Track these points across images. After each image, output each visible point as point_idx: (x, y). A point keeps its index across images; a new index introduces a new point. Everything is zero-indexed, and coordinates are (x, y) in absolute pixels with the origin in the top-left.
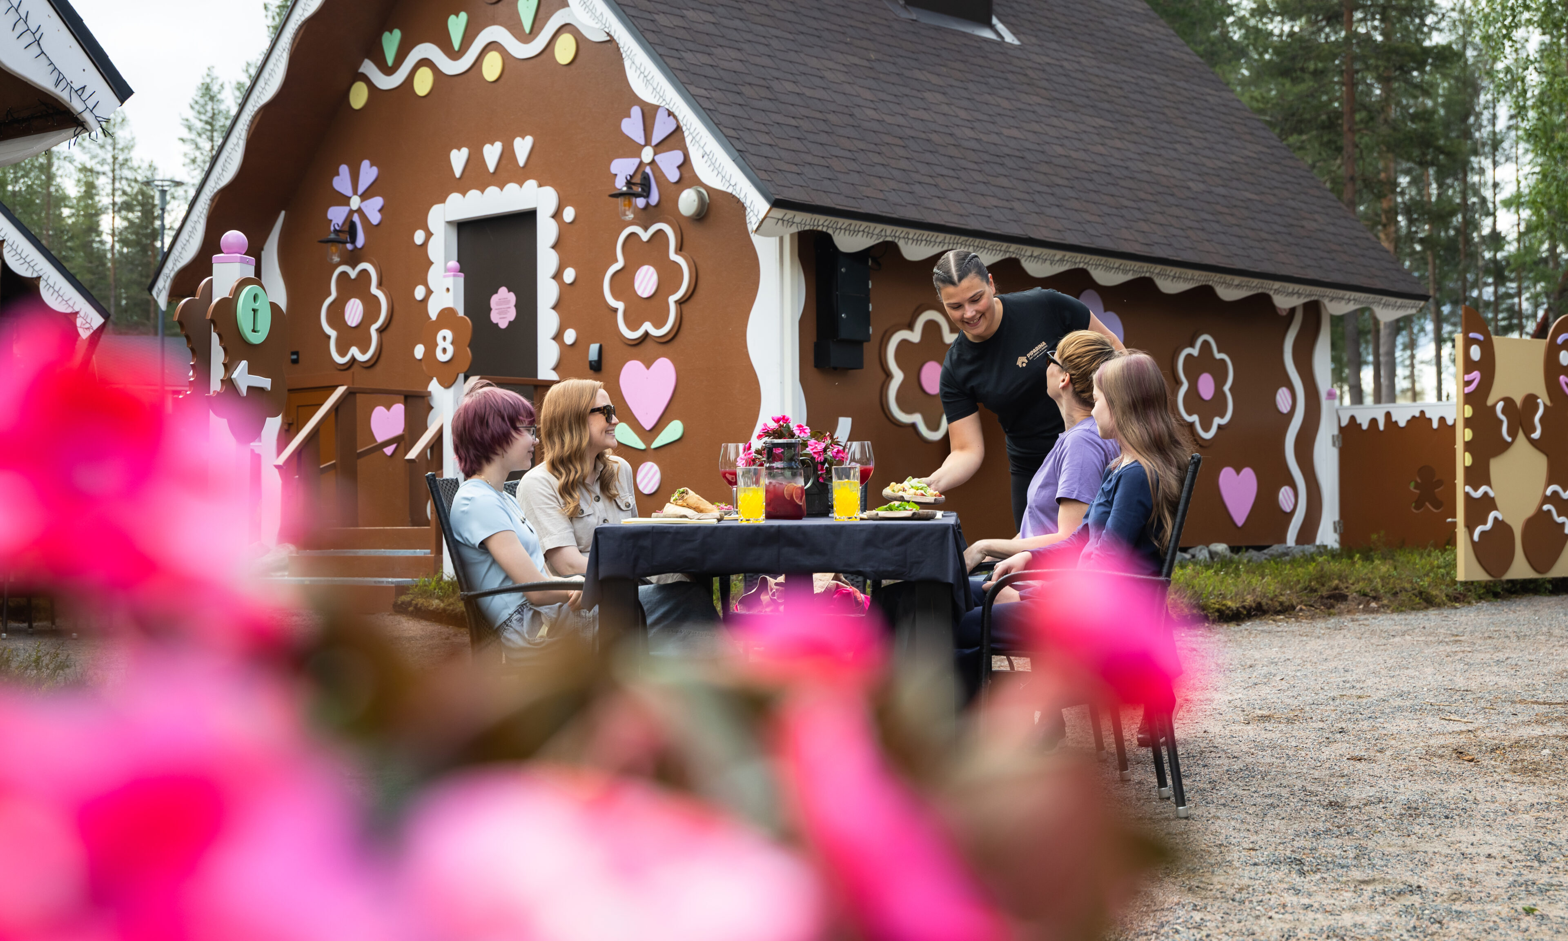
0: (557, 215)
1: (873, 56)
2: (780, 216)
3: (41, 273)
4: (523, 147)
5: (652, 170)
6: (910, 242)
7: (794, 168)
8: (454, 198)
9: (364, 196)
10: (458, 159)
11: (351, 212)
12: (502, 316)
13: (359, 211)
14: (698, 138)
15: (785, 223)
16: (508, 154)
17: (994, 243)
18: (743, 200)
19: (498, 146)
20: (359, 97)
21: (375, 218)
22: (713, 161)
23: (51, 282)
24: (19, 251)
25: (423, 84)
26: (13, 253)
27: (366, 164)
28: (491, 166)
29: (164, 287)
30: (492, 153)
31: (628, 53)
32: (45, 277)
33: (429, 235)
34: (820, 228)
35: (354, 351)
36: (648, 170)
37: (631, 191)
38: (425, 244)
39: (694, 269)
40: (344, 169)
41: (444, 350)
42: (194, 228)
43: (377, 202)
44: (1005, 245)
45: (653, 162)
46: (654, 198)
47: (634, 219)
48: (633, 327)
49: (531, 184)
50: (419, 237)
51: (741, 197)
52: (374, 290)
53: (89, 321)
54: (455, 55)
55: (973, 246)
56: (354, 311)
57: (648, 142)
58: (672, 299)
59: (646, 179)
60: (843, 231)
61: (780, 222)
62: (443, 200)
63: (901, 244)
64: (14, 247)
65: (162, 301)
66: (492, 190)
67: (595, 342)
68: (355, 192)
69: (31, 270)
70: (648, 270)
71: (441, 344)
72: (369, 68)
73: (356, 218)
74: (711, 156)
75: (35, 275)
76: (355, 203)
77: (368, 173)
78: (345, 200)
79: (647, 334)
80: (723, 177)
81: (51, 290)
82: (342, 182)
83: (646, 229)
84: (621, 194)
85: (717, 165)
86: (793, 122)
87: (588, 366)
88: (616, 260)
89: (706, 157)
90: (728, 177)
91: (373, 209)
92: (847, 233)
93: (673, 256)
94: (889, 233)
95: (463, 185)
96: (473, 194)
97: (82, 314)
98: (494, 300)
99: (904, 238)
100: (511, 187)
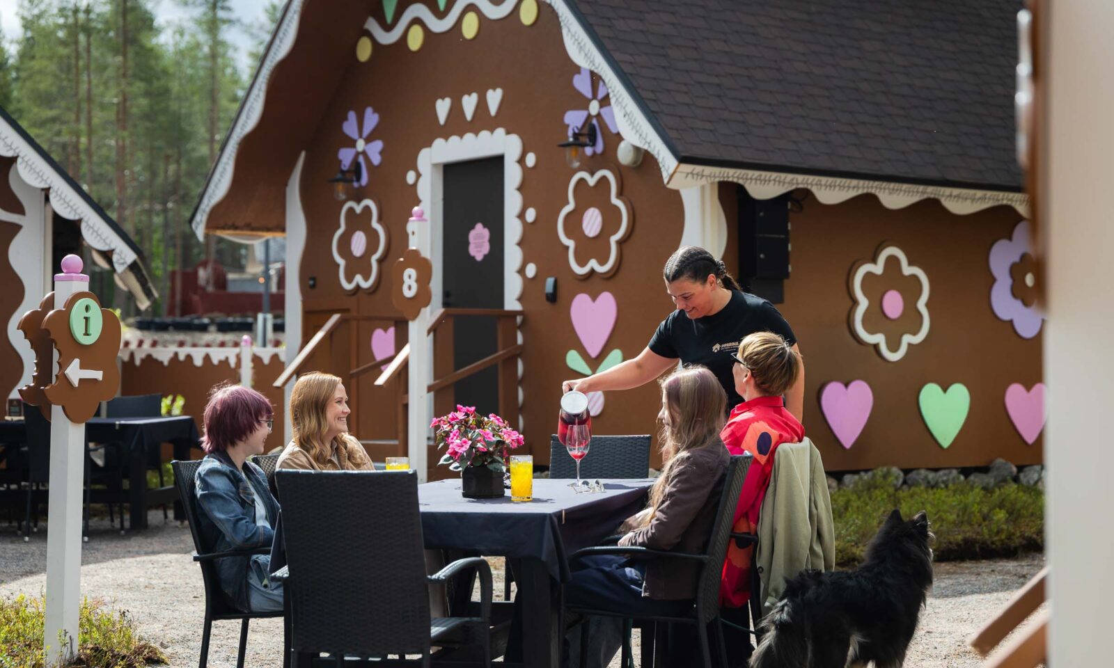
0: (521, 161)
1: (813, 9)
2: (690, 171)
3: (82, 216)
4: (494, 98)
5: (598, 121)
6: (823, 188)
7: (708, 126)
8: (439, 142)
9: (369, 140)
10: (443, 107)
11: (358, 154)
12: (479, 249)
13: (364, 153)
14: (620, 100)
15: (695, 176)
16: (482, 105)
17: (910, 186)
18: (656, 156)
19: (474, 97)
20: (364, 51)
21: (376, 160)
22: (633, 120)
23: (91, 223)
24: (63, 196)
25: (415, 40)
26: (58, 198)
27: (369, 111)
28: (469, 116)
29: (201, 221)
30: (469, 103)
31: (565, 22)
32: (85, 219)
33: (419, 175)
34: (730, 179)
35: (359, 279)
36: (594, 121)
37: (577, 142)
38: (415, 185)
39: (631, 212)
40: (352, 116)
41: (410, 288)
42: (225, 169)
43: (378, 145)
44: (921, 188)
45: (599, 116)
46: (600, 147)
47: (581, 165)
48: (582, 263)
49: (500, 131)
50: (411, 177)
51: (655, 153)
52: (375, 224)
53: (123, 256)
54: (441, 15)
55: (889, 189)
56: (359, 243)
57: (595, 96)
58: (614, 239)
59: (593, 128)
60: (754, 181)
61: (690, 176)
62: (429, 144)
63: (814, 190)
64: (59, 193)
65: (200, 232)
66: (469, 136)
67: (551, 276)
68: (361, 136)
69: (73, 213)
70: (594, 212)
71: (407, 282)
72: (372, 25)
73: (361, 159)
74: (630, 116)
75: (77, 218)
76: (361, 145)
77: (372, 119)
78: (352, 143)
79: (592, 271)
80: (640, 135)
81: (91, 230)
82: (350, 127)
83: (592, 174)
84: (569, 145)
85: (635, 124)
86: (716, 80)
87: (544, 298)
88: (568, 203)
89: (627, 117)
90: (644, 135)
91: (375, 151)
92: (759, 182)
93: (615, 201)
94: (801, 181)
95: (447, 131)
96: (454, 139)
97: (117, 251)
98: (472, 235)
99: (816, 184)
100: (484, 134)
